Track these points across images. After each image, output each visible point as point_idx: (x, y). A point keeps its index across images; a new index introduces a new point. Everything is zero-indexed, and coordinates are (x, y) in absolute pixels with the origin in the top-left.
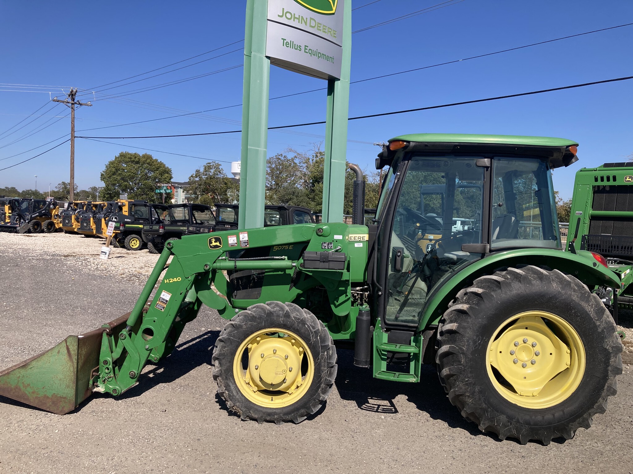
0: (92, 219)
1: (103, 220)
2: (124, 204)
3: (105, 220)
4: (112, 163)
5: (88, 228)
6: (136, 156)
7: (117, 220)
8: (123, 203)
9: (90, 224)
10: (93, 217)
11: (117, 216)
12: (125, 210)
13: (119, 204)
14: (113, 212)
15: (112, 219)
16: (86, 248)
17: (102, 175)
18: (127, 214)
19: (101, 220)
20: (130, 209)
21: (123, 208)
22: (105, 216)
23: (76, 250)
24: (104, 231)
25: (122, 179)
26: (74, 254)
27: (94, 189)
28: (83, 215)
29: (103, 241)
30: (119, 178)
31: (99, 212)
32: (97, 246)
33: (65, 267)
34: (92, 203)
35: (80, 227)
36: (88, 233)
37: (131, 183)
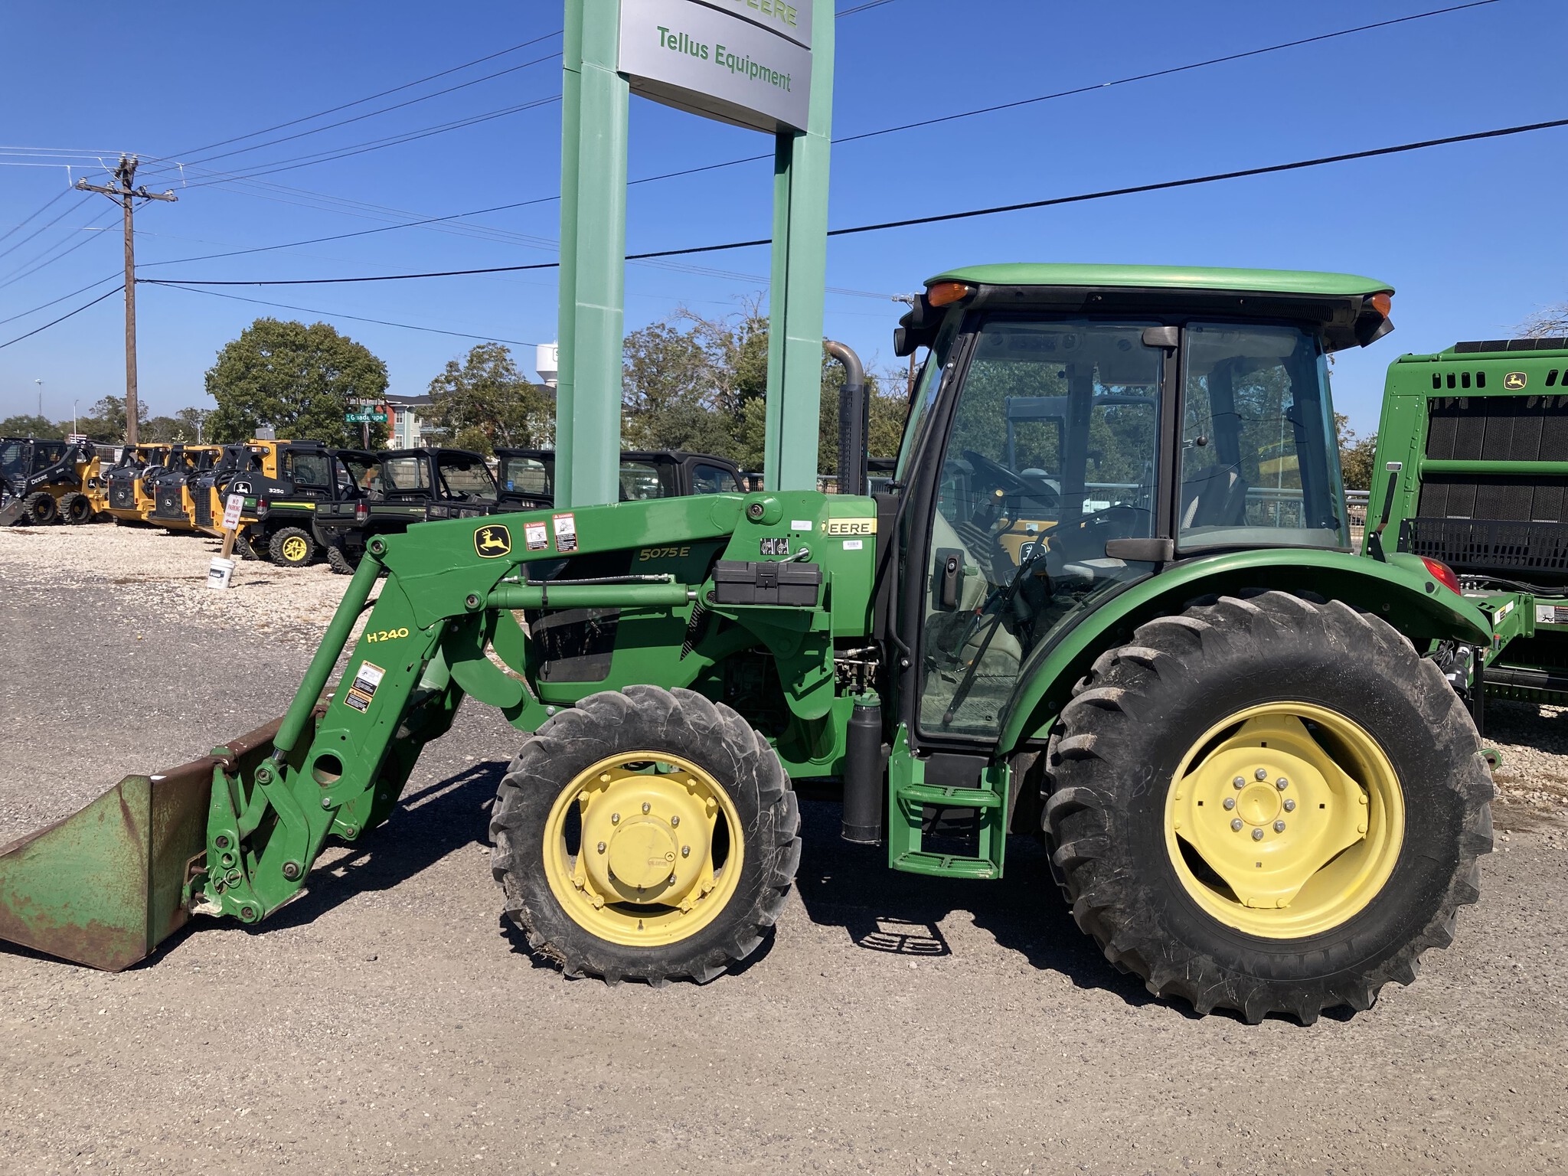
0: (184, 488)
1: (213, 490)
2: (265, 450)
3: (219, 491)
5: (176, 511)
6: (297, 330)
7: (249, 491)
8: (262, 447)
9: (181, 503)
10: (188, 484)
11: (249, 480)
12: (269, 466)
13: (254, 450)
14: (238, 471)
15: (237, 488)
16: (171, 560)
17: (209, 378)
18: (273, 475)
19: (208, 491)
20: (281, 463)
21: (263, 460)
22: (219, 482)
23: (147, 567)
24: (215, 519)
25: (263, 389)
26: (141, 577)
27: (191, 414)
28: (163, 478)
29: (214, 543)
30: (255, 386)
31: (204, 472)
32: (200, 557)
33: (119, 609)
34: (185, 448)
35: (155, 509)
36: (177, 523)
37: (284, 400)
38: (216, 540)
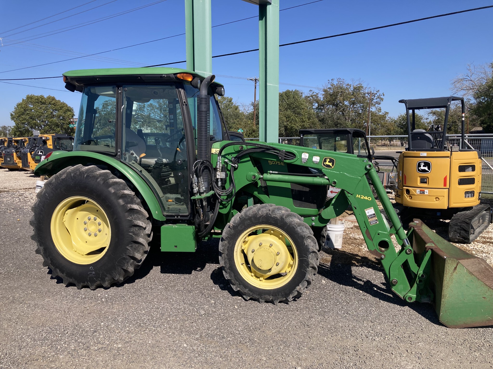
0: (15, 154)
1: (29, 154)
2: (48, 138)
3: (31, 154)
4: (19, 105)
5: (12, 162)
6: (42, 97)
7: (43, 154)
8: (46, 137)
9: (13, 159)
10: (16, 152)
11: (43, 150)
12: (50, 144)
13: (43, 138)
14: (38, 147)
15: (38, 153)
16: (15, 181)
17: (12, 115)
18: (51, 147)
19: (27, 154)
20: (54, 142)
21: (47, 142)
22: (31, 151)
23: (7, 185)
24: (30, 165)
25: (31, 118)
26: (6, 190)
27: (4, 128)
28: (6, 150)
29: (28, 173)
30: (27, 117)
31: (22, 147)
32: (26, 180)
33: (3, 205)
34: (13, 139)
35: (3, 162)
36: (12, 167)
37: (39, 122)
38: (29, 172)
